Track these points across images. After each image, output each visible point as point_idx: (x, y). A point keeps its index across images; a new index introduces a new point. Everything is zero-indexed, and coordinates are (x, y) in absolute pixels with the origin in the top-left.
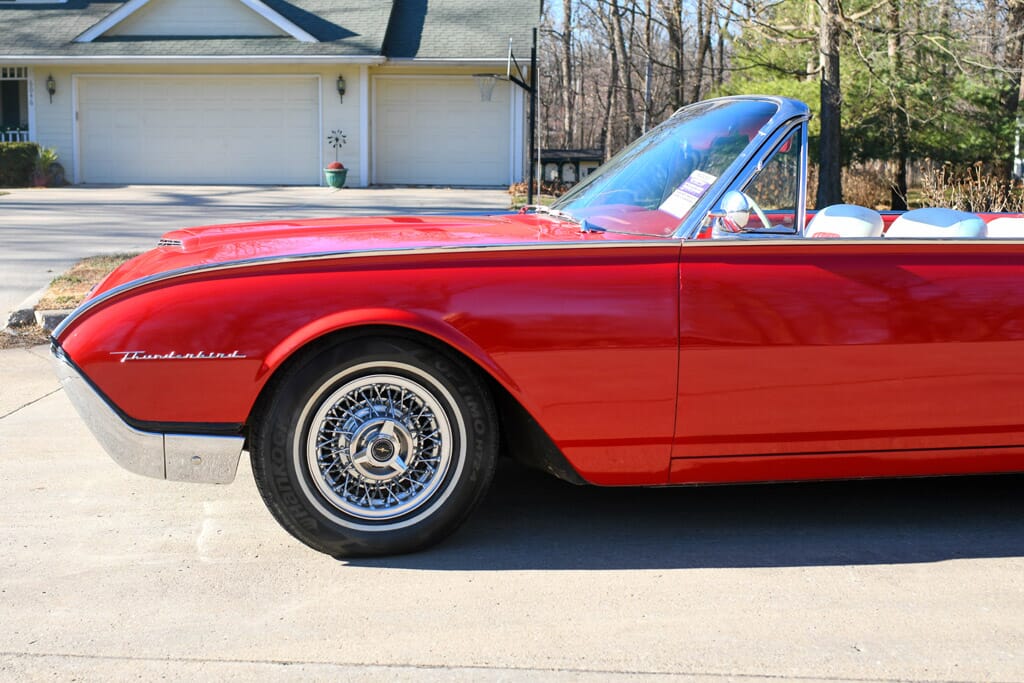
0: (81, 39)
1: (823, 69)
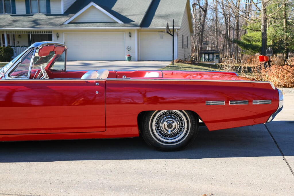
0: (65, 23)
1: (262, 29)
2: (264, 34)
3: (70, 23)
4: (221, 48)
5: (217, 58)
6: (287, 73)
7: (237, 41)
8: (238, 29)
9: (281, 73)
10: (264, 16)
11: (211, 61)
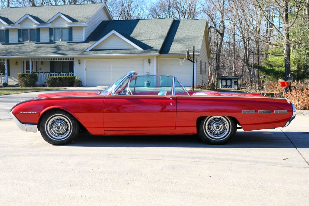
0: (87, 50)
1: (285, 54)
2: (287, 60)
3: (91, 50)
4: (240, 73)
5: (235, 84)
6: (307, 97)
7: (257, 67)
8: (258, 54)
9: (301, 97)
10: (287, 41)
11: (229, 87)
